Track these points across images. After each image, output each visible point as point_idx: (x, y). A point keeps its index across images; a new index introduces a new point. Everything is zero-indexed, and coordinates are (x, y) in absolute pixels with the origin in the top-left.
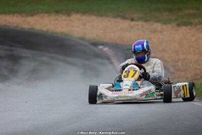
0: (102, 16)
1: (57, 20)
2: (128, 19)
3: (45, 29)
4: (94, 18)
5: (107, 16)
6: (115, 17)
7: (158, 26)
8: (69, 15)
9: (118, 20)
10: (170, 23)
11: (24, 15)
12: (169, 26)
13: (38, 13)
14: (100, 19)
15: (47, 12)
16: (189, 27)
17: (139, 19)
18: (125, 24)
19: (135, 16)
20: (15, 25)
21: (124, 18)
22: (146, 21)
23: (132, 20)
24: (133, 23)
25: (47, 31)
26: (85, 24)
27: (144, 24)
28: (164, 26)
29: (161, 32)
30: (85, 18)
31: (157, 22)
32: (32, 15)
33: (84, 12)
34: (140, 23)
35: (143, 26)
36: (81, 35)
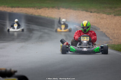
0: (75, 10)
1: (52, 11)
2: (89, 12)
3: (46, 16)
4: (72, 11)
5: (78, 10)
6: (83, 10)
7: (105, 16)
8: (59, 9)
9: (84, 12)
10: (110, 14)
11: (36, 8)
12: (110, 15)
13: (43, 8)
15: (48, 7)
16: (120, 16)
17: (95, 12)
18: (88, 14)
19: (93, 10)
20: (31, 13)
21: (87, 11)
23: (91, 12)
24: (92, 14)
25: (48, 17)
26: (67, 14)
27: (97, 14)
28: (108, 16)
29: (105, 19)
30: (67, 11)
31: (104, 13)
32: (40, 9)
33: (66, 8)
34: (95, 14)
35: (96, 16)
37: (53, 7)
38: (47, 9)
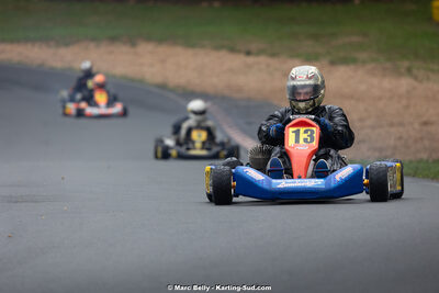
0: (193, 46)
1: (111, 52)
2: (239, 51)
4: (179, 50)
5: (203, 47)
6: (218, 48)
8: (133, 44)
9: (223, 54)
10: (317, 60)
12: (317, 64)
13: (78, 41)
14: (190, 52)
15: (94, 39)
16: (352, 67)
17: (260, 52)
18: (237, 61)
19: (254, 47)
20: (39, 62)
21: (232, 50)
22: (273, 55)
23: (248, 53)
24: (251, 60)
26: (163, 61)
27: (270, 61)
30: (163, 50)
31: (293, 56)
32: (67, 45)
33: (161, 40)
34: (263, 59)
35: (268, 66)
36: (158, 79)
37: (113, 39)
38: (92, 45)
